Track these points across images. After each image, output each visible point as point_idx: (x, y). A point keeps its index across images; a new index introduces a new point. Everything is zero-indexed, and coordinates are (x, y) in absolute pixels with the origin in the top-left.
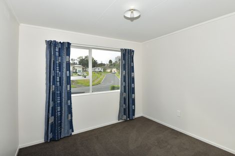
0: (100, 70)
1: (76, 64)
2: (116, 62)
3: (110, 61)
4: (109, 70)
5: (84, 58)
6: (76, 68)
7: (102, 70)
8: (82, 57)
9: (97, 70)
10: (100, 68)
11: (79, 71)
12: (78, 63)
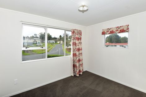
0: (53, 42)
1: (38, 38)
2: (64, 36)
3: (60, 36)
4: (58, 42)
5: (43, 34)
6: (36, 40)
7: (54, 42)
8: (42, 33)
9: (51, 42)
10: (53, 41)
11: (39, 43)
12: (39, 37)
